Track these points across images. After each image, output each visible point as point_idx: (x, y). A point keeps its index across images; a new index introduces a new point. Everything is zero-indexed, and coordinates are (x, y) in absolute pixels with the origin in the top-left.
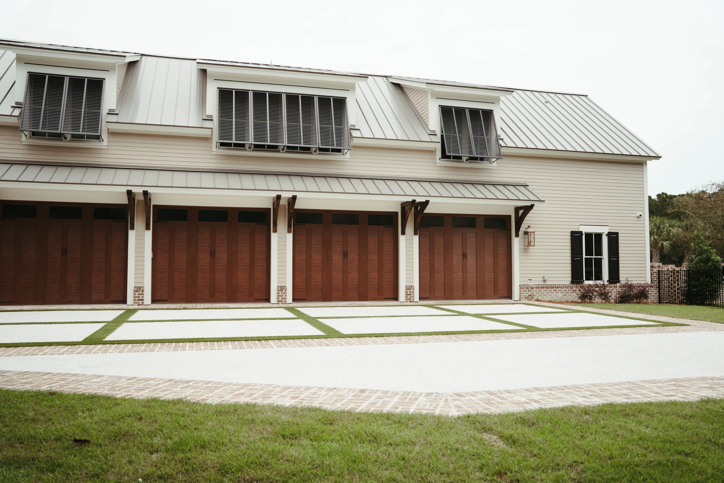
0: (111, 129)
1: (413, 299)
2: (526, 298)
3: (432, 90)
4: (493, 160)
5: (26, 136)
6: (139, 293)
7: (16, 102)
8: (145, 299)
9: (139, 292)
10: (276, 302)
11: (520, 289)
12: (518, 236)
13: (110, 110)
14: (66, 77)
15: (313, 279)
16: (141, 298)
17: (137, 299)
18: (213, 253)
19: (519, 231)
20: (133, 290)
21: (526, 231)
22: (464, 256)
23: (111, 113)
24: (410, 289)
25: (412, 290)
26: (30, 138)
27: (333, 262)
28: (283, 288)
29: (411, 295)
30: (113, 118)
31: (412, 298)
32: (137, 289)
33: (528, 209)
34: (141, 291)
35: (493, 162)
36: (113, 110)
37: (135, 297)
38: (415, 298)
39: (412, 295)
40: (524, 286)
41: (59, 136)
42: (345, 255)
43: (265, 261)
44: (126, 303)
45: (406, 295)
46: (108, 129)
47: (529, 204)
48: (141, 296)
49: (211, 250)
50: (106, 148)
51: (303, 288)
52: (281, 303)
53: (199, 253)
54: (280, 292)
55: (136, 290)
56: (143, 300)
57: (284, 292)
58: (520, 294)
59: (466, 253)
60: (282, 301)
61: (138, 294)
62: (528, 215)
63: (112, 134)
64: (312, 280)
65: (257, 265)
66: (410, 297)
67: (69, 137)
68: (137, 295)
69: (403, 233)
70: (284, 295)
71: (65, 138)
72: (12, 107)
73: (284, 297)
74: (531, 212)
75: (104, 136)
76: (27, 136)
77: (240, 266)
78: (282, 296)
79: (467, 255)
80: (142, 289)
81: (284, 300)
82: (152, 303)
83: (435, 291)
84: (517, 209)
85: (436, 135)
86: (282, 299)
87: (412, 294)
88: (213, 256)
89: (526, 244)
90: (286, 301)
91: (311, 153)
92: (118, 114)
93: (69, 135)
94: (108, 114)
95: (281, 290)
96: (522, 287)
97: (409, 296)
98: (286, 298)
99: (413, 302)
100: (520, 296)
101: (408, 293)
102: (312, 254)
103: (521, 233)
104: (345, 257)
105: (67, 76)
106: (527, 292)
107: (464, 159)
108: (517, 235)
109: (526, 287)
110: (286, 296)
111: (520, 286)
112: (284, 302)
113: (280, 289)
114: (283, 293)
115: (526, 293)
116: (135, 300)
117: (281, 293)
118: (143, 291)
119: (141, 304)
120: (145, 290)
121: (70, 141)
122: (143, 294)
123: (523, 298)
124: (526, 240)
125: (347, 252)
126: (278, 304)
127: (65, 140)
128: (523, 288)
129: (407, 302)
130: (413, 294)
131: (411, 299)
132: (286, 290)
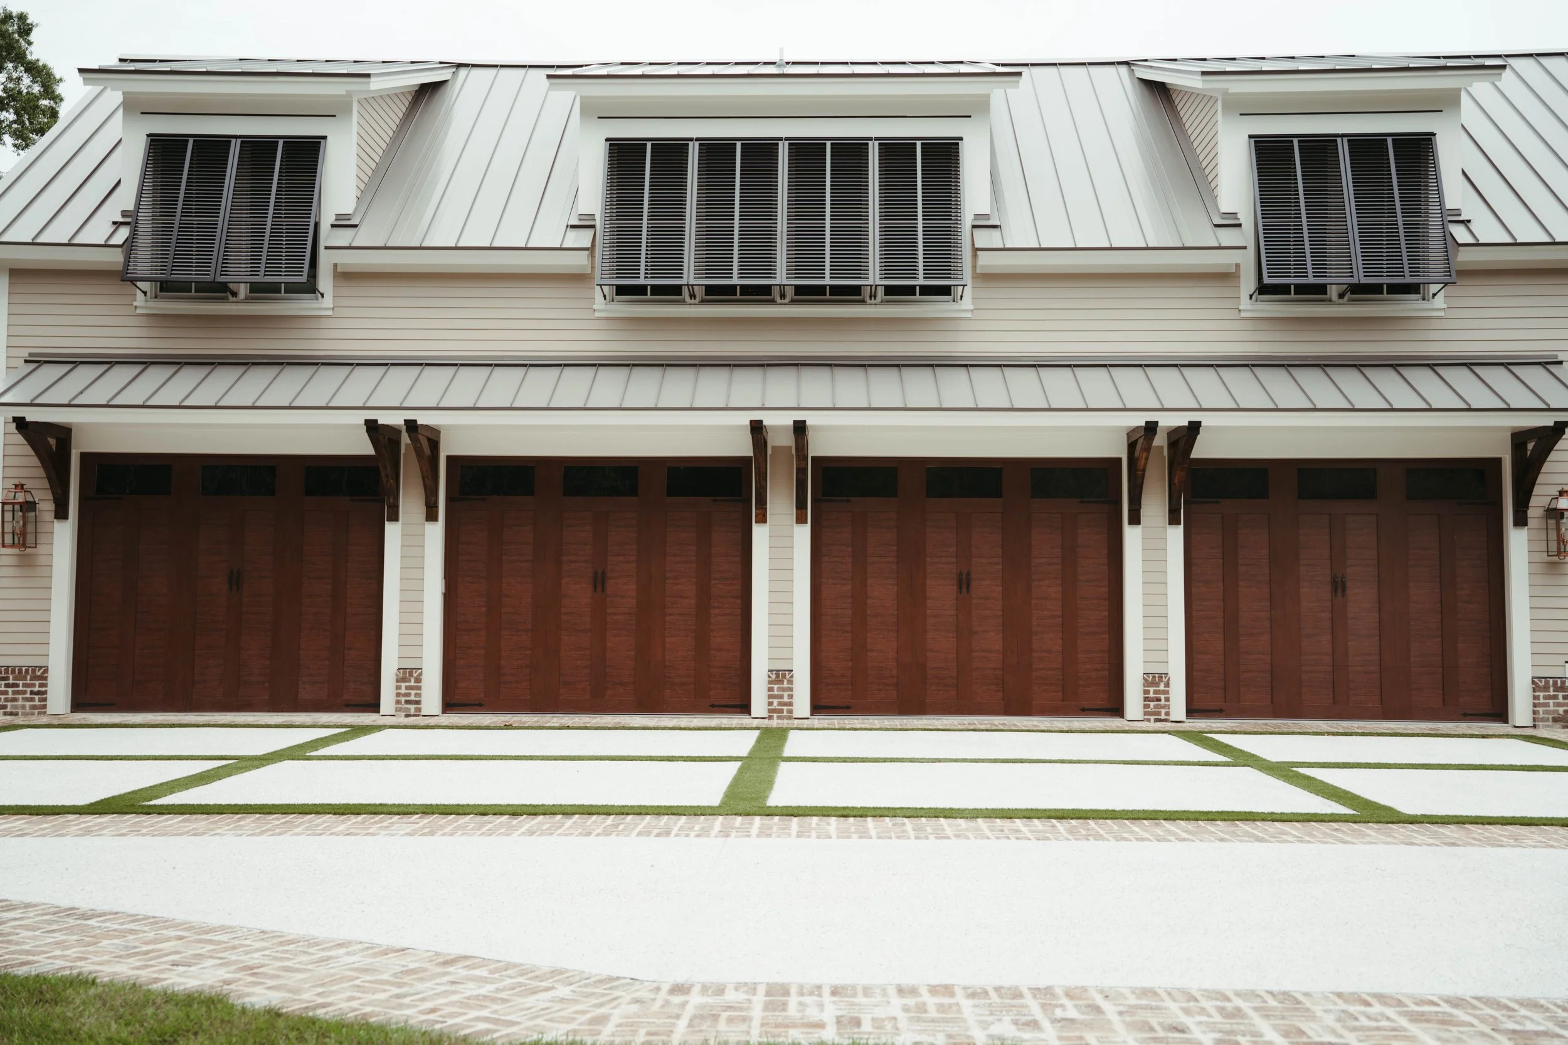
0: (343, 265)
1: (1167, 714)
2: (1555, 720)
3: (1225, 93)
4: (1434, 288)
5: (145, 293)
6: (408, 684)
7: (123, 212)
8: (423, 699)
9: (410, 681)
10: (766, 715)
11: (1534, 690)
12: (1525, 524)
13: (339, 217)
14: (233, 141)
15: (872, 651)
16: (412, 698)
17: (403, 699)
18: (599, 581)
19: (1527, 507)
20: (395, 677)
21: (1553, 506)
22: (1338, 586)
23: (342, 223)
24: (1157, 684)
25: (1162, 687)
26: (156, 297)
27: (929, 602)
28: (784, 676)
29: (1159, 700)
30: (343, 237)
31: (1163, 711)
32: (404, 673)
33: (1549, 437)
34: (413, 680)
35: (1434, 295)
36: (347, 216)
37: (398, 695)
38: (1172, 711)
39: (1163, 702)
40: (1547, 683)
41: (220, 290)
42: (964, 583)
43: (739, 601)
44: (378, 711)
45: (1146, 699)
46: (335, 265)
47: (1548, 420)
48: (413, 692)
49: (596, 573)
50: (330, 313)
51: (843, 676)
52: (779, 718)
53: (564, 581)
54: (776, 687)
55: (401, 675)
56: (418, 702)
57: (785, 685)
58: (1535, 705)
59: (1343, 577)
60: (781, 711)
61: (407, 688)
62: (1553, 456)
63: (345, 276)
64: (869, 654)
65: (717, 611)
66: (1155, 707)
67: (243, 291)
68: (403, 691)
69: (1135, 520)
70: (786, 694)
71: (234, 294)
72: (114, 223)
73: (786, 699)
74: (1561, 445)
75: (325, 282)
76: (148, 294)
77: (670, 615)
78: (781, 697)
79: (1348, 584)
80: (415, 675)
81: (785, 708)
82: (444, 712)
83: (1242, 689)
84: (1519, 438)
85: (1240, 225)
86: (780, 704)
87: (1163, 697)
88: (599, 589)
89: (1553, 547)
90: (790, 711)
91: (863, 302)
92: (355, 226)
93: (242, 285)
94: (333, 226)
95: (778, 681)
96: (1542, 684)
97: (1152, 704)
98: (791, 704)
99: (1166, 720)
100: (1534, 712)
101: (1151, 695)
102: (870, 581)
103: (1535, 511)
104: (964, 590)
105: (236, 137)
106: (1561, 700)
107: (1333, 292)
108: (1521, 521)
109: (1555, 683)
110: (791, 696)
111: (1533, 682)
112: (785, 713)
113: (774, 677)
114: (784, 690)
115: (1559, 705)
116: (398, 702)
117: (779, 689)
118: (418, 680)
119: (412, 712)
120: (424, 677)
121: (247, 300)
122: (419, 688)
123: (1542, 720)
124: (1553, 535)
125: (968, 574)
126: (770, 718)
127: (235, 299)
128: (1546, 688)
129: (1149, 720)
130: (1167, 699)
131: (1159, 713)
132: (790, 682)
